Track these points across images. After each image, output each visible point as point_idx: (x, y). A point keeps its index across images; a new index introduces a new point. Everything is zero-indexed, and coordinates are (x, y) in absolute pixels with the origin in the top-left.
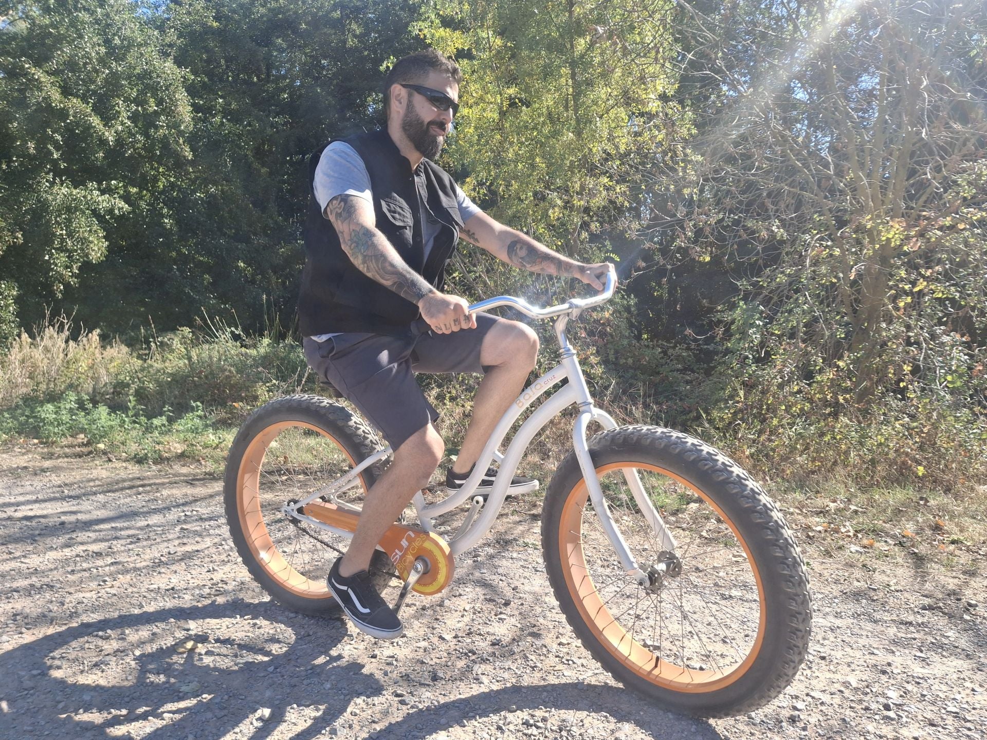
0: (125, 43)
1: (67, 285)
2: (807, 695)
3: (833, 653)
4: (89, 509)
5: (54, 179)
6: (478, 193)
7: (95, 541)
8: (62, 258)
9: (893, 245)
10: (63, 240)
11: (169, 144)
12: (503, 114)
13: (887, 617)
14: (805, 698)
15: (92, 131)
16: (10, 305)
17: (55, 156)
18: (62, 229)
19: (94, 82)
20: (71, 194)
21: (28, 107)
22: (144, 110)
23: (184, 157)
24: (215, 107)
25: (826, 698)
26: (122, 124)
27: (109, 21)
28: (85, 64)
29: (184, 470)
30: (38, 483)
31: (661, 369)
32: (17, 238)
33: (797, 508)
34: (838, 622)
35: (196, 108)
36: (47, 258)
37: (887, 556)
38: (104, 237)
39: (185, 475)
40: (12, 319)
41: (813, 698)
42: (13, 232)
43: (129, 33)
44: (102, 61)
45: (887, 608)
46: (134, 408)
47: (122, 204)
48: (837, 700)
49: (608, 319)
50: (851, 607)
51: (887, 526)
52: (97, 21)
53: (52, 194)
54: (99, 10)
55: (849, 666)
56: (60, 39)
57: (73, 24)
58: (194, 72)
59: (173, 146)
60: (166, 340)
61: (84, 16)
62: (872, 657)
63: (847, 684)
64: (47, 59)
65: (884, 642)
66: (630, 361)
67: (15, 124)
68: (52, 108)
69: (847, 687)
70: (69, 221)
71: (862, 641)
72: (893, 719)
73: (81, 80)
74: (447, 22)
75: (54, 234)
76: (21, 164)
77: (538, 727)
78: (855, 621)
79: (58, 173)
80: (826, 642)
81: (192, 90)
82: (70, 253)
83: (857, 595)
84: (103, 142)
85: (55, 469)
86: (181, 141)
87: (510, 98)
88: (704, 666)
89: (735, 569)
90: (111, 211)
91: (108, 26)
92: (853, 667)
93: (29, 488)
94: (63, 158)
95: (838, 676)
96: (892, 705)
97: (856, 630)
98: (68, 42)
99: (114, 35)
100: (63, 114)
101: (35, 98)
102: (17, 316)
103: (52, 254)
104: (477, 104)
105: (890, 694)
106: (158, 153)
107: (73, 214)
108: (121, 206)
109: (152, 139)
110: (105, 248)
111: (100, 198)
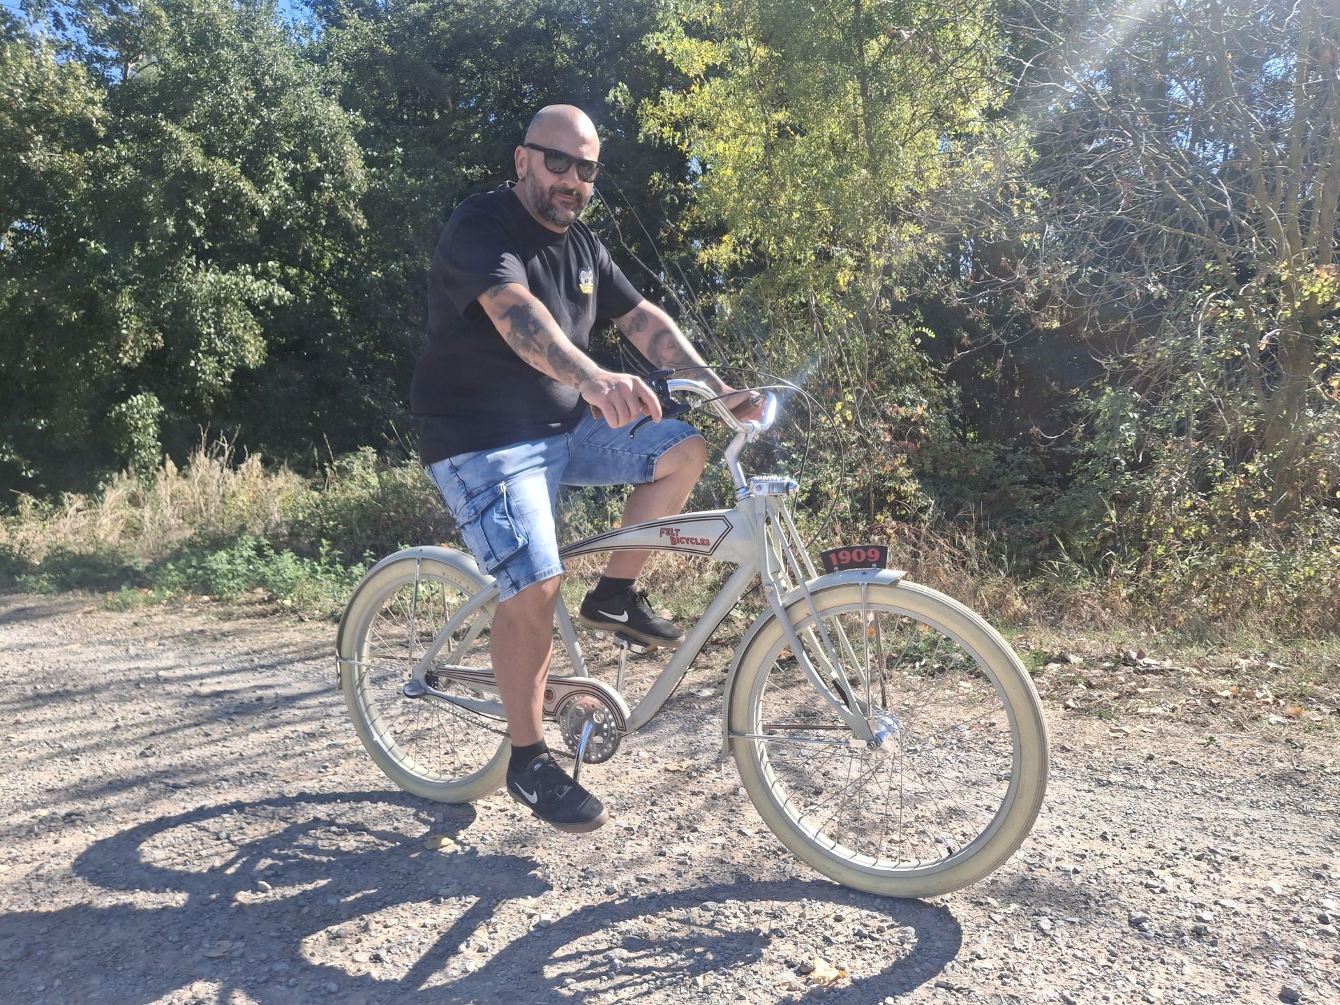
0: (279, 83)
1: (217, 397)
2: (1216, 903)
3: (1248, 852)
4: (288, 681)
5: (198, 263)
6: (741, 253)
7: (304, 720)
8: (210, 364)
9: (1319, 302)
10: (210, 342)
11: (338, 210)
12: (769, 148)
13: (1321, 806)
14: (1213, 907)
15: (243, 199)
16: (149, 426)
17: (198, 234)
18: (209, 327)
19: (240, 137)
20: (219, 282)
21: (164, 174)
22: (304, 167)
23: (357, 226)
24: (393, 157)
25: (1241, 907)
26: (278, 187)
27: (258, 57)
28: (231, 114)
29: (395, 630)
30: (221, 650)
31: (998, 482)
32: (156, 341)
33: (1195, 666)
34: (1255, 814)
35: (369, 162)
36: (192, 364)
37: (1320, 729)
38: (262, 335)
39: (397, 637)
40: (153, 443)
41: (1223, 907)
42: (151, 333)
43: (281, 71)
44: (251, 109)
45: (1321, 795)
46: (327, 554)
47: (281, 291)
48: (1255, 910)
49: (921, 416)
50: (1273, 794)
51: (1320, 688)
52: (243, 59)
53: (196, 282)
54: (245, 44)
55: (1270, 868)
56: (200, 85)
57: (214, 65)
58: (365, 115)
59: (342, 213)
60: (344, 463)
61: (225, 53)
62: (1301, 857)
63: (1268, 891)
64: (186, 111)
65: (1317, 839)
66: (954, 472)
67: (151, 198)
68: (194, 173)
69: (1268, 895)
70: (218, 315)
71: (1287, 838)
72: (1331, 935)
73: (227, 134)
74: (694, 30)
75: (200, 334)
76: (160, 247)
77: (873, 939)
78: (1277, 812)
79: (202, 255)
80: (1238, 839)
81: (363, 138)
82: (220, 357)
83: (1282, 779)
84: (255, 211)
85: (238, 633)
86: (352, 205)
87: (780, 126)
88: (1079, 868)
89: (1114, 748)
90: (268, 302)
91: (257, 63)
92: (1276, 869)
93: (210, 657)
94: (208, 236)
95: (1256, 881)
96: (1330, 918)
97: (1279, 824)
98: (209, 88)
99: (264, 74)
100: (207, 180)
101: (173, 162)
102: (158, 440)
103: (199, 359)
104: (735, 136)
105: (1327, 903)
106: (324, 222)
107: (223, 306)
108: (282, 293)
109: (315, 205)
110: (264, 348)
111: (255, 285)
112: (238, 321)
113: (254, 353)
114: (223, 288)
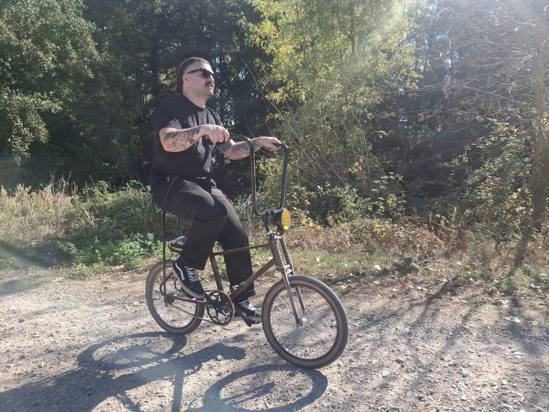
1: (23, 157)
5: (11, 91)
8: (19, 140)
36: (9, 140)
58: (96, 25)
59: (81, 70)
60: (92, 189)
68: (11, 45)
81: (94, 36)
86: (86, 67)
90: (49, 111)
103: (13, 138)
106: (71, 74)
107: (27, 112)
108: (57, 107)
109: (67, 66)
110: (48, 133)
111: (43, 103)
112: (34, 119)
113: (44, 136)
114: (26, 104)
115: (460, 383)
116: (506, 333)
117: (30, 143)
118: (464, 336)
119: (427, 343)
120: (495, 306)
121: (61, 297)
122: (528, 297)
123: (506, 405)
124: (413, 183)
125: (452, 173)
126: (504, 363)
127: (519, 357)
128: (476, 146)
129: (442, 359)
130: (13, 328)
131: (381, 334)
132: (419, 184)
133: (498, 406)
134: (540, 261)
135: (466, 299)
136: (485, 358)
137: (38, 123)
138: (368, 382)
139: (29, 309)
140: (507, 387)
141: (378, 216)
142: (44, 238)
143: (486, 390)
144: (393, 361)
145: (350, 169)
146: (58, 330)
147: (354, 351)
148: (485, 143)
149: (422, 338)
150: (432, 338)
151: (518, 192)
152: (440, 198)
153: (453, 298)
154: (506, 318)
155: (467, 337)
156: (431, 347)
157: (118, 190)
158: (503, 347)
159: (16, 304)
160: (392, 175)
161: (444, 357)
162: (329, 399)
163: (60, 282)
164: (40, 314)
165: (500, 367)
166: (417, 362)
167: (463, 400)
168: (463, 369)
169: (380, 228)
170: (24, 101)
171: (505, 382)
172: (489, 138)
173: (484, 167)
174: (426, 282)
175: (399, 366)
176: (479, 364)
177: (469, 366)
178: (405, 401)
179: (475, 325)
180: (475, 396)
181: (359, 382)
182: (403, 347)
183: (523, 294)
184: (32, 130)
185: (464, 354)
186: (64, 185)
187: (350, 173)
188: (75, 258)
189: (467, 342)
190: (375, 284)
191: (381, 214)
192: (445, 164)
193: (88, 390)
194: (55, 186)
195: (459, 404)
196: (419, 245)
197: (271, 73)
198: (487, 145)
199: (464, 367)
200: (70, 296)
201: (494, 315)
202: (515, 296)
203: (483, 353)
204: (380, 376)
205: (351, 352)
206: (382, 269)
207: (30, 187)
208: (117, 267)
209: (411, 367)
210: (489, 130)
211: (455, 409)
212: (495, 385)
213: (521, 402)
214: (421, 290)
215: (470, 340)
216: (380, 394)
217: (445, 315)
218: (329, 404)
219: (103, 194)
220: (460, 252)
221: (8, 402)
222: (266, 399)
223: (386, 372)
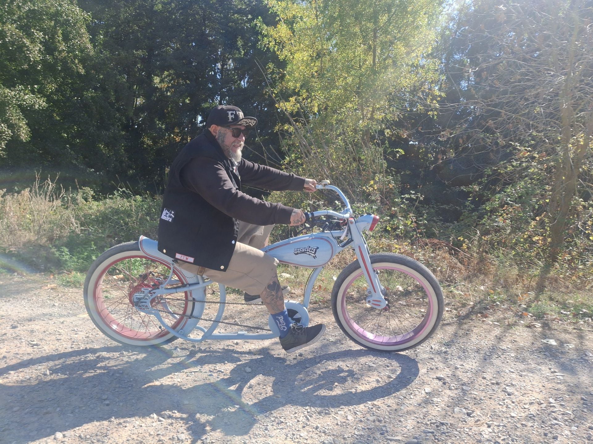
11: (68, 63)
59: (71, 64)
60: (75, 196)
84: (27, 58)
86: (76, 62)
90: (32, 107)
106: (60, 68)
107: (7, 106)
108: (41, 103)
109: (55, 59)
110: (30, 131)
111: (26, 97)
112: (14, 115)
113: (24, 134)
114: (6, 97)
115: (506, 401)
116: (545, 355)
117: (7, 140)
118: (502, 356)
119: (465, 362)
120: (528, 329)
121: (56, 304)
122: (560, 322)
123: (556, 422)
124: (427, 207)
125: (470, 197)
126: (546, 382)
127: (561, 378)
128: (497, 170)
129: (484, 378)
130: (5, 334)
131: (416, 352)
132: (433, 207)
133: (549, 423)
134: (563, 289)
135: (498, 322)
136: (527, 378)
137: (19, 119)
138: (411, 398)
139: (21, 315)
140: (555, 405)
141: (397, 237)
142: (24, 244)
143: (533, 407)
144: (433, 379)
145: (364, 188)
146: (58, 338)
147: (390, 368)
148: (506, 168)
149: (459, 358)
150: (469, 357)
151: (537, 221)
152: (454, 223)
153: (484, 319)
154: (542, 340)
155: (505, 358)
156: (470, 366)
157: (105, 198)
158: (543, 368)
159: (5, 310)
160: (413, 194)
161: (485, 376)
162: (373, 414)
163: (52, 289)
164: (34, 320)
165: (544, 386)
166: (458, 380)
167: (513, 417)
168: (507, 388)
169: (400, 249)
170: (5, 93)
171: (551, 400)
172: (511, 162)
173: (505, 192)
174: (453, 304)
175: (440, 383)
176: (521, 383)
177: (512, 385)
178: (453, 417)
179: (511, 346)
180: (524, 413)
181: (403, 398)
182: (441, 365)
183: (555, 319)
184: (11, 126)
185: (505, 374)
186: (50, 187)
187: (364, 192)
188: (67, 265)
189: (506, 362)
190: (400, 304)
191: (400, 235)
192: (462, 188)
193: (105, 400)
194: (40, 188)
195: (510, 420)
196: (440, 268)
197: (284, 80)
198: (508, 169)
199: (508, 386)
200: (66, 303)
201: (529, 337)
202: (546, 320)
203: (524, 373)
204: (423, 392)
205: (388, 368)
206: (404, 290)
207: (5, 190)
208: (115, 277)
209: (454, 385)
210: (511, 154)
211: (506, 425)
212: (542, 404)
213: (571, 420)
214: (451, 311)
215: (508, 361)
216: (425, 410)
217: (480, 336)
218: (374, 418)
219: (87, 201)
220: (482, 277)
221: (15, 409)
222: (306, 412)
223: (428, 389)
